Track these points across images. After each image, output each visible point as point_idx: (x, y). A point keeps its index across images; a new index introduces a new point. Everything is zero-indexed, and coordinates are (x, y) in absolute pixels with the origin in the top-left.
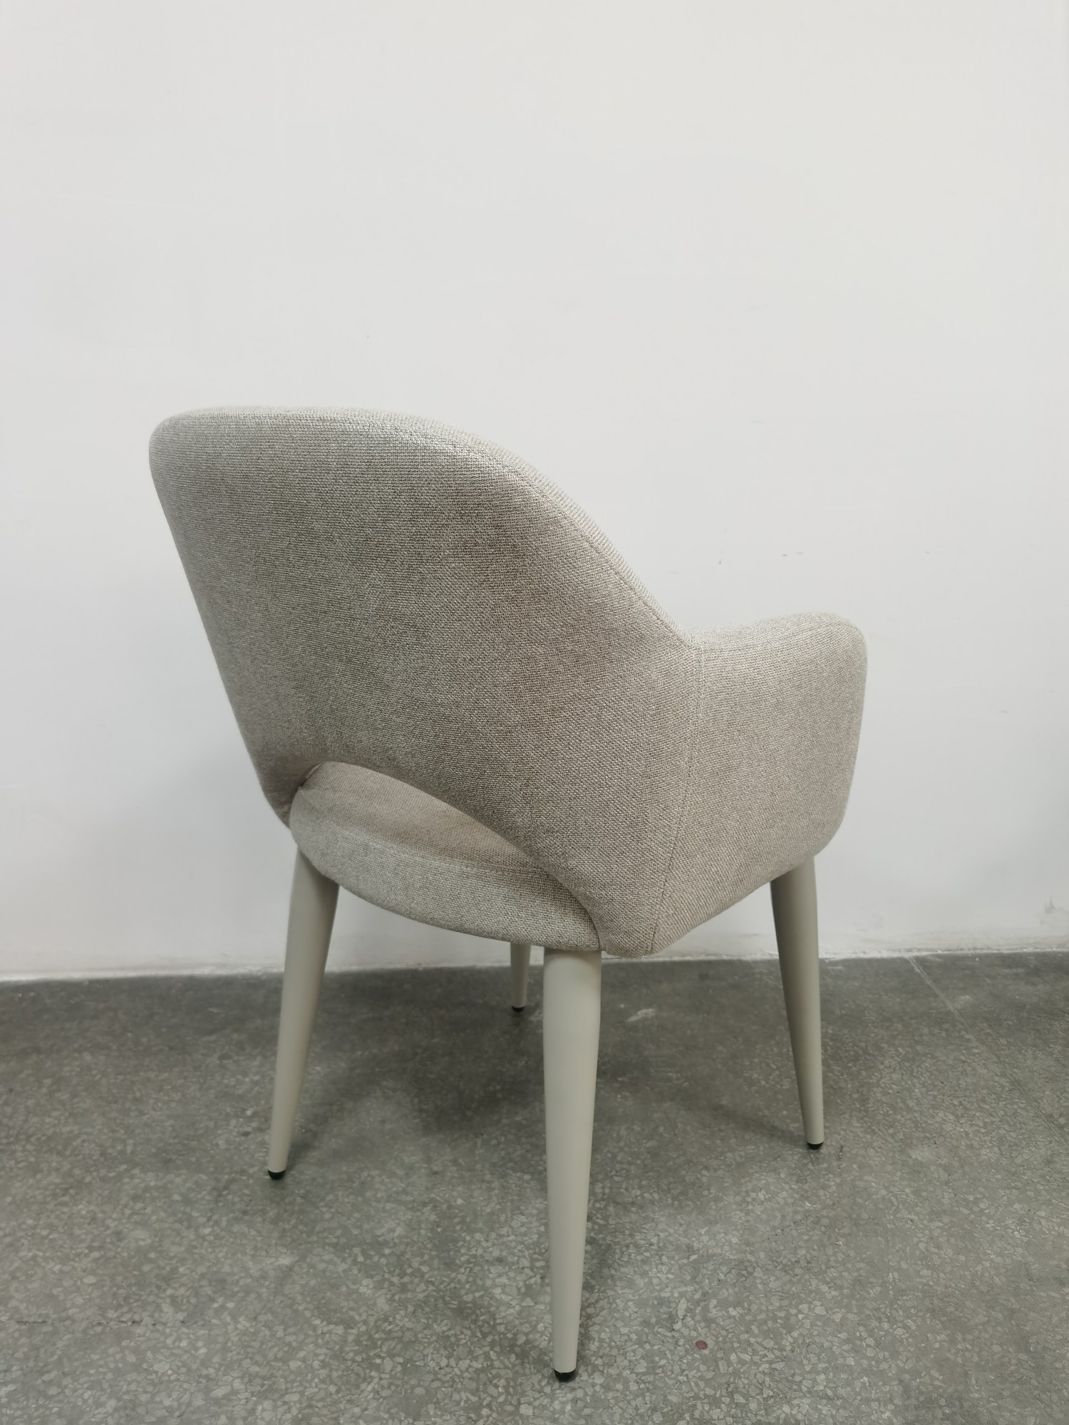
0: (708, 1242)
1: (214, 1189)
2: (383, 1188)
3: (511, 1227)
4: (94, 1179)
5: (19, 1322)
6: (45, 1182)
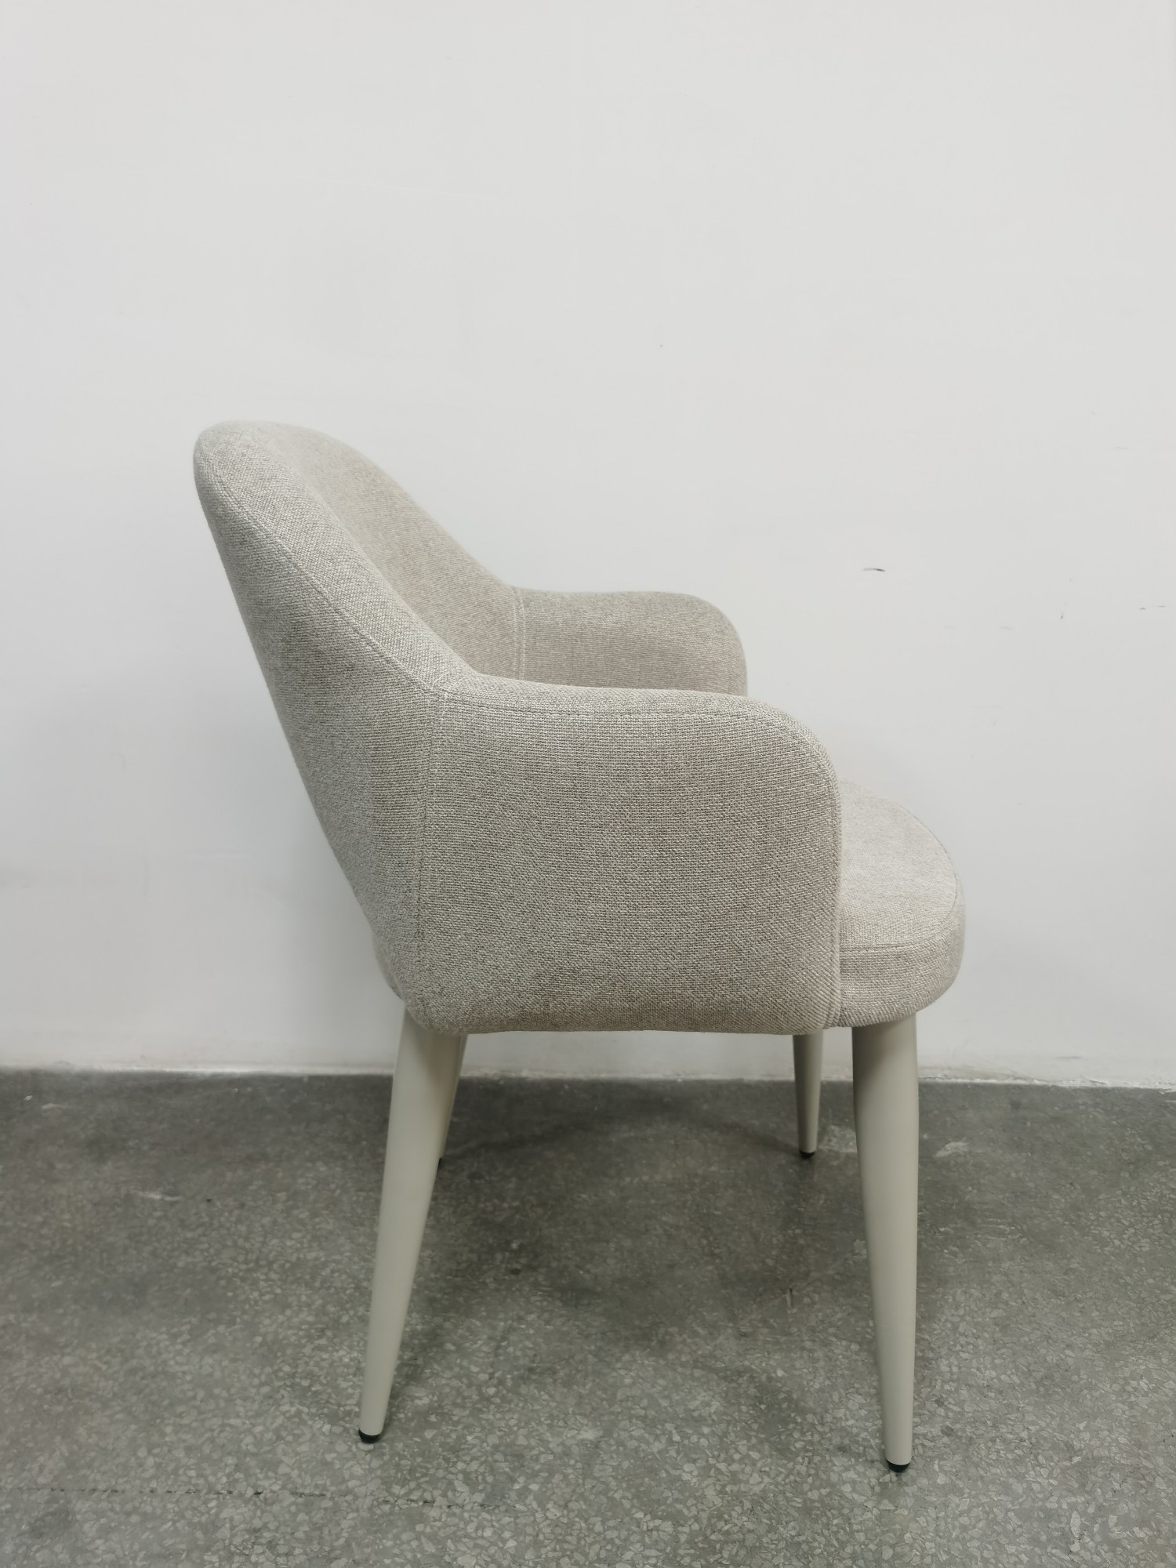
0: (1090, 1440)
3: (848, 1409)
5: (294, 1493)
6: (296, 1320)
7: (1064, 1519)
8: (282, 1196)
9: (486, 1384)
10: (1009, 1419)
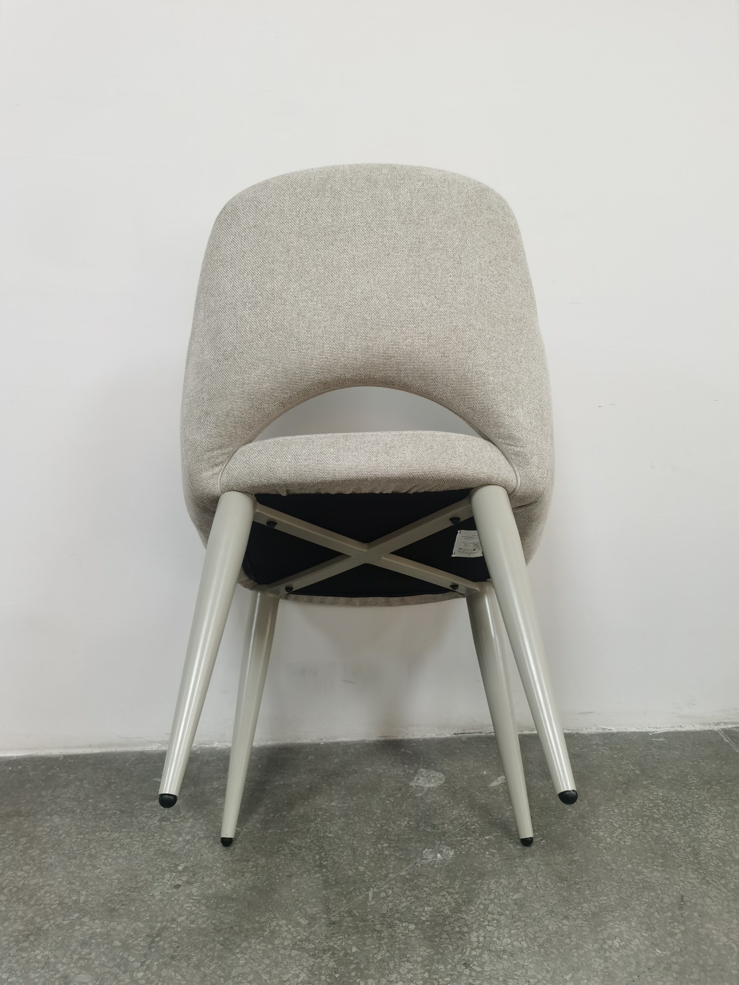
2: (289, 936)
4: (50, 926)
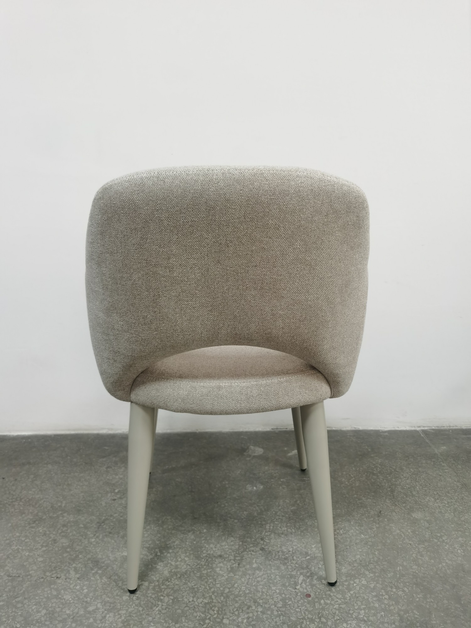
0: (315, 551)
1: (98, 523)
2: (172, 524)
3: (227, 542)
4: (47, 517)
5: (9, 576)
6: (26, 518)
7: (297, 578)
8: (32, 476)
9: (92, 538)
10: (287, 544)
